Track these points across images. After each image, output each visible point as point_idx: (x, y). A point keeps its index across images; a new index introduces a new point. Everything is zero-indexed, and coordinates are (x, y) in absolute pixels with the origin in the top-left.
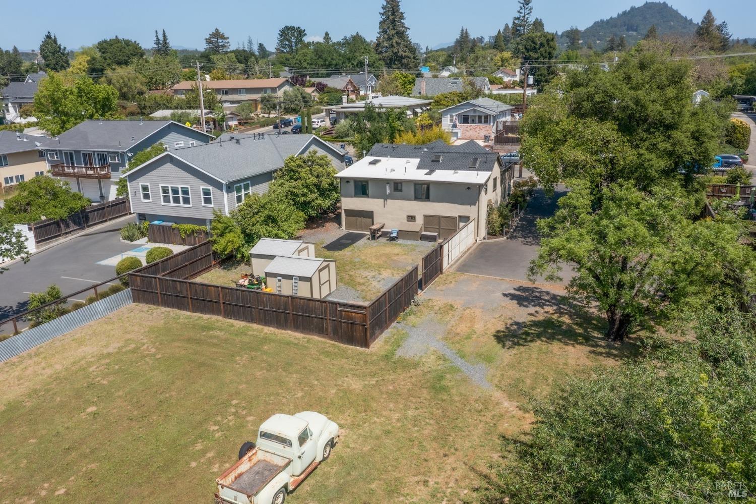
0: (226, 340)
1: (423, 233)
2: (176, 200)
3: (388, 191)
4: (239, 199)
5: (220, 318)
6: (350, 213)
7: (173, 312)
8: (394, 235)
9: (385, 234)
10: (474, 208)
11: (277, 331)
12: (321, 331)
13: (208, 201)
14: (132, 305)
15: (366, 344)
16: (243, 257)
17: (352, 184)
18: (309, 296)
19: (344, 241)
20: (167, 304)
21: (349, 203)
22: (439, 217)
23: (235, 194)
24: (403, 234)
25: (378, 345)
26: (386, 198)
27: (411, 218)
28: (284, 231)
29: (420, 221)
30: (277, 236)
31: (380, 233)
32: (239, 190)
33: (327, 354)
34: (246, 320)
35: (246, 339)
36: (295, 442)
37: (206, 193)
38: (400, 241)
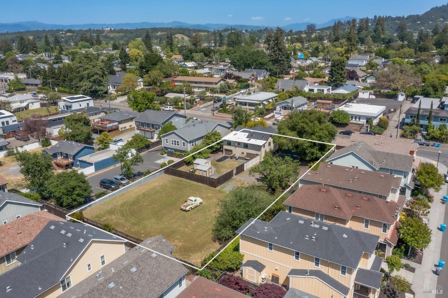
0: (185, 184)
1: (246, 158)
2: (175, 144)
3: (236, 145)
4: (193, 145)
5: (184, 179)
6: (226, 150)
7: (174, 177)
8: (237, 158)
9: (235, 157)
10: (260, 152)
11: (197, 183)
12: (206, 184)
13: (184, 145)
14: (164, 174)
15: (215, 188)
16: (192, 163)
17: (226, 141)
18: (206, 176)
19: (222, 159)
20: (172, 175)
21: (226, 147)
22: (251, 154)
23: (192, 144)
24: (239, 158)
25: (218, 188)
26: (236, 147)
27: (243, 153)
28: (204, 156)
29: (245, 154)
30: (201, 158)
31: (233, 157)
32: (193, 142)
33: (207, 189)
34: (190, 180)
35: (190, 184)
36: (194, 201)
37: (184, 143)
38: (239, 160)
